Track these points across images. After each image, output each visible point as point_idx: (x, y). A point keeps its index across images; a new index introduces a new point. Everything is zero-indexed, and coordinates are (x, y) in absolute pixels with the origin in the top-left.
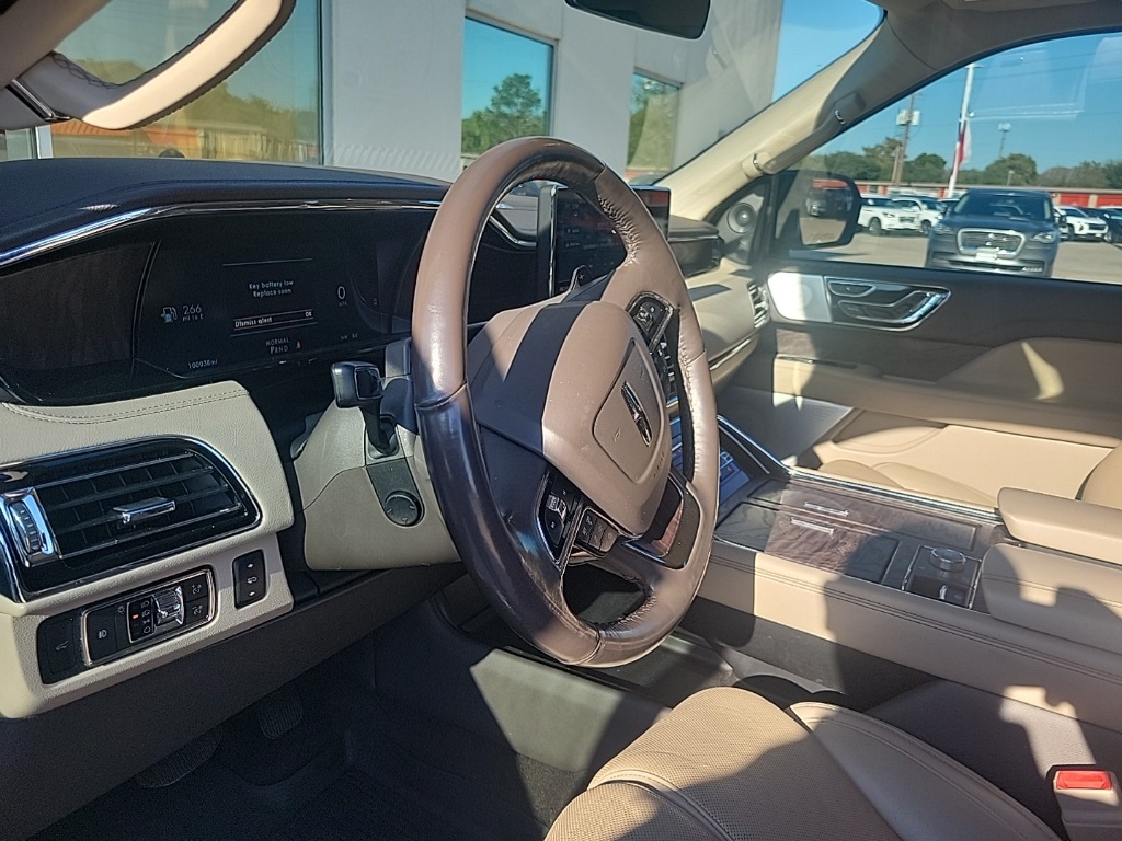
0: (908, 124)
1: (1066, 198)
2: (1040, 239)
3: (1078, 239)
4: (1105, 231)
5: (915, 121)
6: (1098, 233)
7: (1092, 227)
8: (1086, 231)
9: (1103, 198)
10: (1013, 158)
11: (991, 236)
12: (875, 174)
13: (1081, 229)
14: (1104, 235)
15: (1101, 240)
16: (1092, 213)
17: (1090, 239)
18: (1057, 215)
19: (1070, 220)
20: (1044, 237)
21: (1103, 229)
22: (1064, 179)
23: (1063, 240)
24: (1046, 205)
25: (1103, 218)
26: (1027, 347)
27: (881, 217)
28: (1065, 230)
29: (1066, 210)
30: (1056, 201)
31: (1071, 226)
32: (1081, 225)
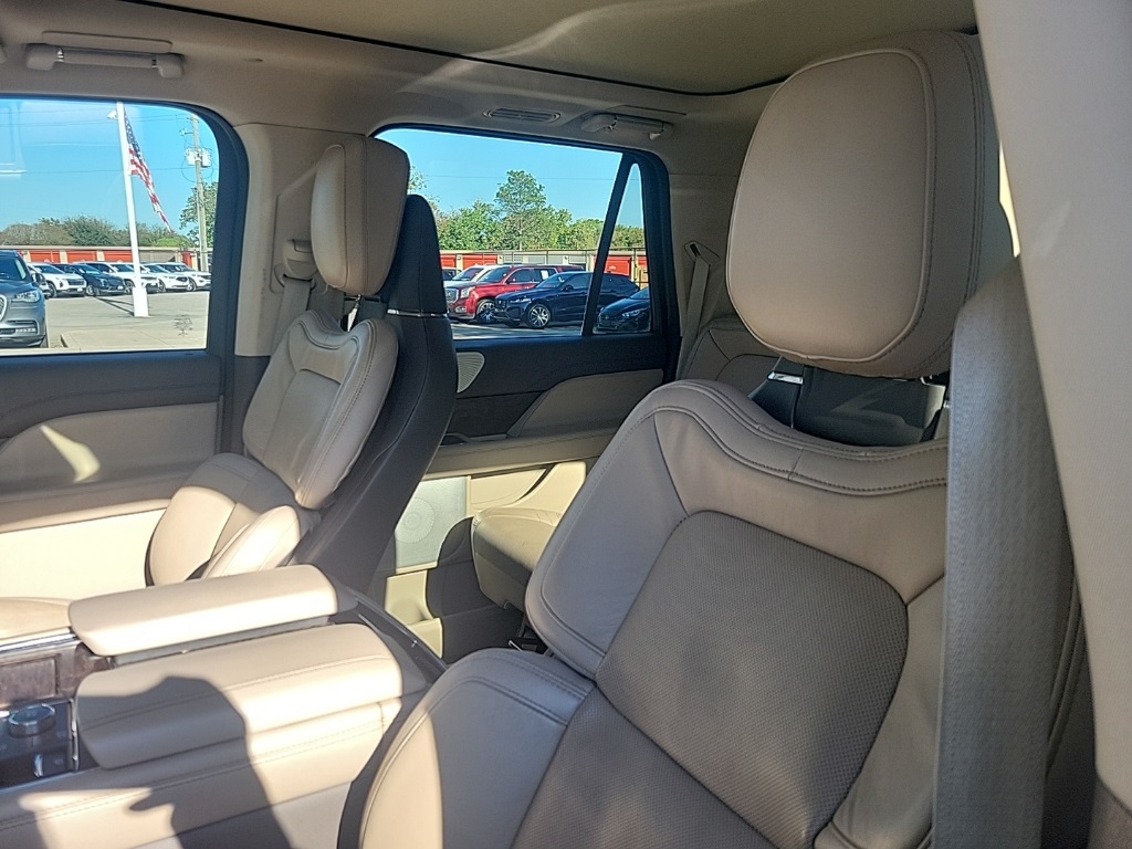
1: (35, 255)
2: (23, 299)
3: (61, 295)
4: (85, 286)
6: (79, 289)
7: (70, 282)
8: (67, 286)
9: (72, 254)
13: (61, 285)
14: (84, 289)
16: (66, 269)
17: (73, 294)
18: (32, 272)
19: (48, 277)
20: (27, 296)
21: (83, 283)
23: (46, 297)
24: (18, 263)
26: (46, 430)
28: (47, 287)
29: (40, 267)
30: (27, 259)
31: (49, 282)
32: (60, 280)
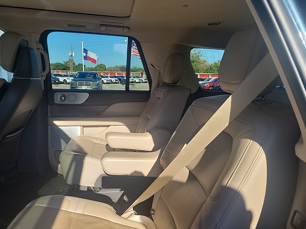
0: (72, 56)
3: (113, 83)
5: (74, 55)
6: (117, 82)
9: (118, 74)
10: (100, 65)
11: (84, 83)
12: (68, 69)
15: (118, 83)
16: (115, 77)
20: (96, 82)
21: (118, 80)
22: (112, 69)
25: (117, 78)
27: (66, 79)
32: (114, 80)
